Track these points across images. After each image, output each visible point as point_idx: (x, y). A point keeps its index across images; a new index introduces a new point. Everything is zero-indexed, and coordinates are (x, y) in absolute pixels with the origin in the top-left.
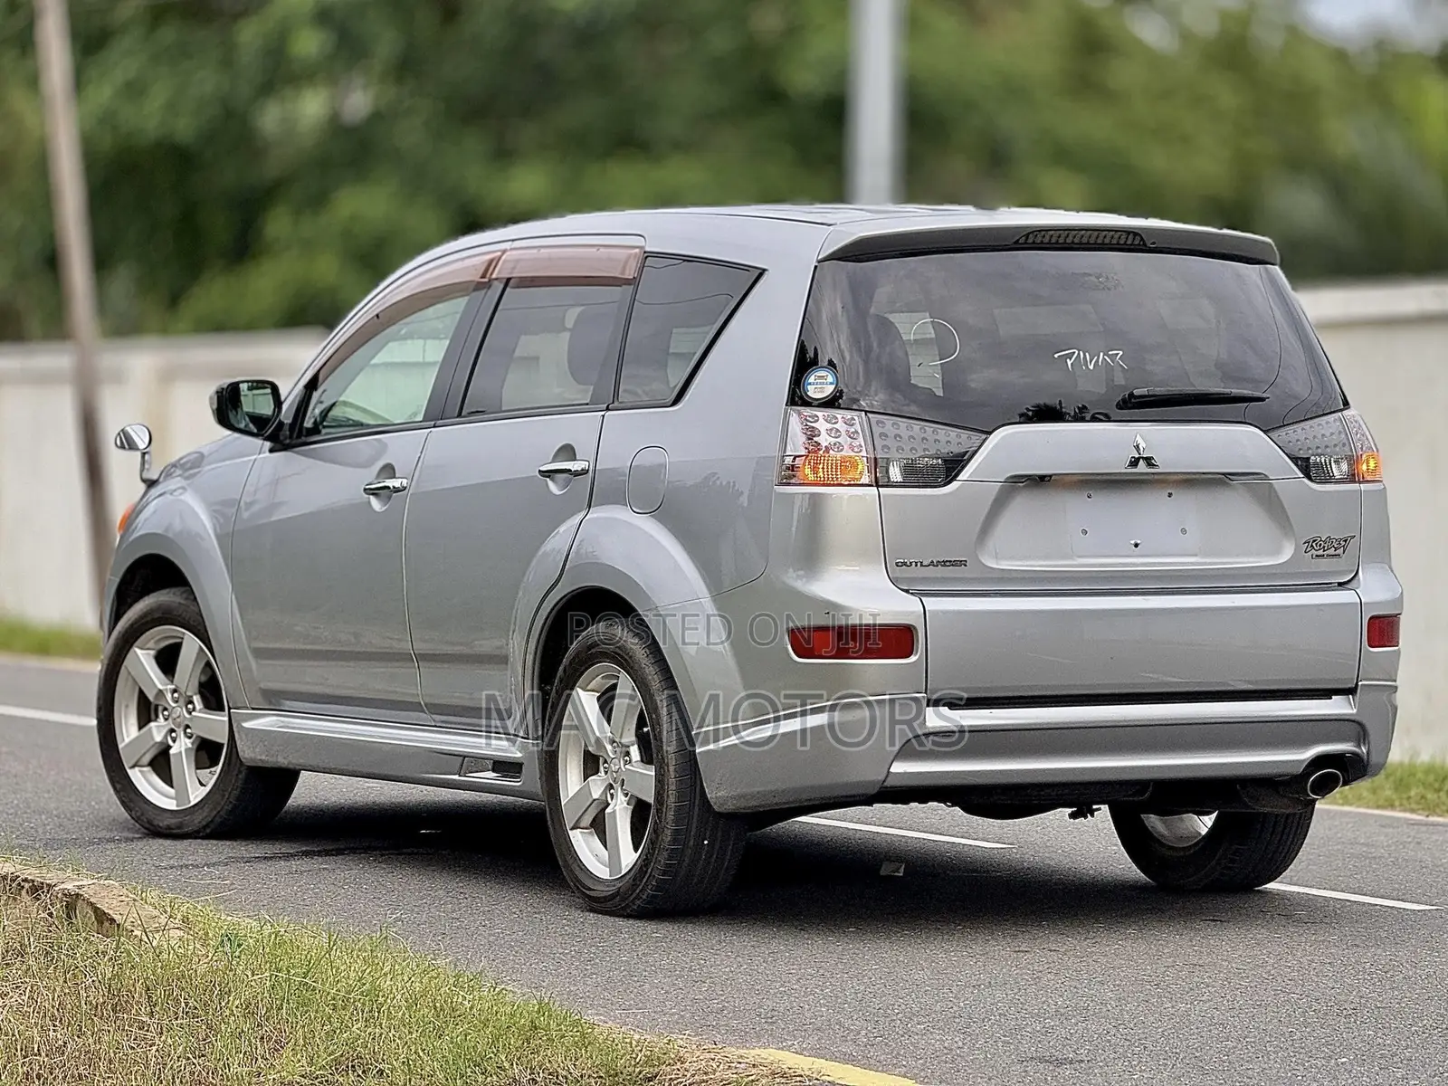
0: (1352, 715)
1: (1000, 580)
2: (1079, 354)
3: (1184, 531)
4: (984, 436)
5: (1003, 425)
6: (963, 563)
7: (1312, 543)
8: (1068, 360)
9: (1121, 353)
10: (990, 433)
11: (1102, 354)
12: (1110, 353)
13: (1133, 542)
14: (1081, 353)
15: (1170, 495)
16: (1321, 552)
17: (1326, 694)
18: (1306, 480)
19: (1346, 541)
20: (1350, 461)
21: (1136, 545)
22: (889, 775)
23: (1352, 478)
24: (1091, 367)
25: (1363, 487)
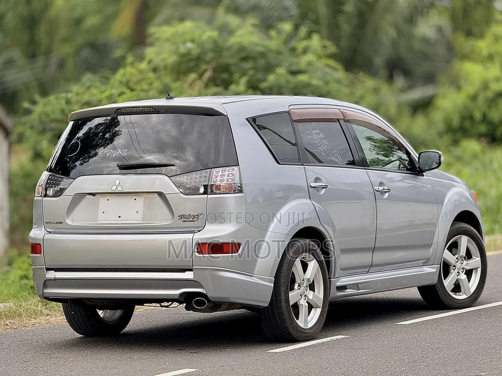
0: (192, 278)
1: (72, 229)
2: (112, 151)
3: (137, 212)
4: (73, 180)
5: (80, 176)
6: (61, 223)
8: (108, 153)
9: (126, 150)
10: (75, 179)
11: (119, 151)
12: (122, 150)
15: (135, 199)
17: (184, 271)
18: (181, 194)
20: (206, 187)
21: (120, 217)
22: (44, 293)
23: (205, 193)
24: (114, 156)
25: (209, 196)
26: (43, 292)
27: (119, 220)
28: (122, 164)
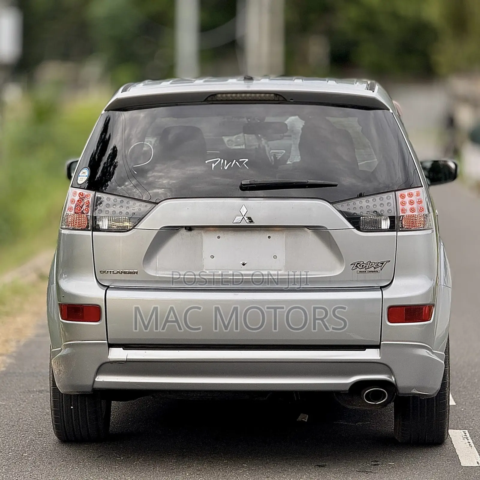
0: (378, 359)
1: (157, 282)
2: (221, 161)
3: (275, 257)
4: (150, 206)
5: (166, 200)
6: (136, 273)
7: (357, 265)
8: (213, 164)
9: (247, 160)
10: (157, 203)
11: (235, 161)
12: (240, 160)
13: (242, 263)
14: (222, 160)
15: (269, 237)
16: (364, 270)
17: (363, 348)
18: (355, 231)
19: (383, 264)
20: (392, 219)
21: (244, 264)
22: (95, 383)
23: (392, 228)
24: (226, 168)
25: (399, 234)
26: (94, 380)
27: (242, 269)
28: (253, 182)
